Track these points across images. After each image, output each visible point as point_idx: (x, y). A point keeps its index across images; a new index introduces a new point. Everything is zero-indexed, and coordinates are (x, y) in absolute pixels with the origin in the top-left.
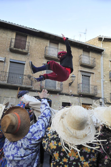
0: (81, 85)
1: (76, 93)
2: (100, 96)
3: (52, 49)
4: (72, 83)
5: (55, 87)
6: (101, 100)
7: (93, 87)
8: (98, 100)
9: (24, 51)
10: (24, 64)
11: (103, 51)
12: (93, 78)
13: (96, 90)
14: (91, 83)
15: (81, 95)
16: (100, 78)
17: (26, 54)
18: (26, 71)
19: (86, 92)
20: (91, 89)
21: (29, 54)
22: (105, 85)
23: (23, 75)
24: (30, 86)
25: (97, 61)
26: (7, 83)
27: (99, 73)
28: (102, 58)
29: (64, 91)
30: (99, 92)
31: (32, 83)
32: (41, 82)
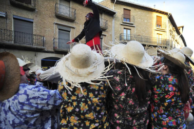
3: (63, 7)
5: (69, 49)
7: (105, 48)
9: (30, 6)
10: (32, 22)
11: (114, 13)
12: (105, 40)
16: (111, 40)
17: (32, 10)
18: (36, 30)
21: (37, 10)
23: (32, 34)
24: (42, 47)
25: (109, 23)
26: (14, 43)
27: (111, 35)
28: (114, 21)
31: (44, 43)
32: (54, 43)
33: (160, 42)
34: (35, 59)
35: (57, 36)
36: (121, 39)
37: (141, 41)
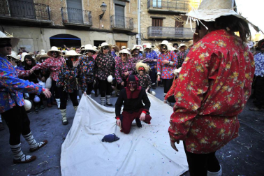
0: (114, 18)
1: (108, 28)
2: (136, 32)
4: (103, 15)
5: (82, 21)
6: (138, 36)
7: (128, 20)
8: (134, 36)
12: (128, 9)
13: (131, 24)
14: (126, 15)
15: (115, 31)
16: (136, 8)
19: (120, 27)
20: (126, 23)
22: (142, 18)
23: (32, 3)
24: (48, 21)
26: (12, 16)
27: (136, 1)
29: (95, 26)
30: (135, 26)
31: (50, 15)
32: (62, 15)
34: (42, 37)
35: (65, 5)
36: (149, 7)
37: (176, 8)
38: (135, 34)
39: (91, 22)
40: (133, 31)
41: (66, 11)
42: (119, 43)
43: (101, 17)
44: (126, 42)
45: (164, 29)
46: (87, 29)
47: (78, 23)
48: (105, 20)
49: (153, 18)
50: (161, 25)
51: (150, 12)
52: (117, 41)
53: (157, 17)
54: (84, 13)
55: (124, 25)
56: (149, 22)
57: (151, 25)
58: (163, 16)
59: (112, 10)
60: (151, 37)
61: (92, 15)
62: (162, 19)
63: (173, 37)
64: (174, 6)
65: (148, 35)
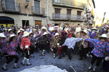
0: (34, 8)
1: (31, 13)
2: (46, 16)
4: (27, 6)
5: (15, 9)
7: (42, 9)
8: (45, 18)
12: (42, 3)
13: (44, 11)
14: (40, 7)
15: (34, 15)
16: (46, 3)
19: (37, 13)
20: (40, 11)
22: (49, 8)
29: (22, 12)
30: (46, 13)
32: (2, 5)
33: (80, 5)
36: (53, 3)
37: (67, 4)
38: (46, 17)
39: (20, 10)
40: (45, 15)
41: (4, 3)
42: (37, 22)
43: (26, 7)
44: (41, 21)
45: (61, 15)
46: (18, 13)
47: (12, 10)
48: (29, 9)
49: (55, 9)
50: (60, 13)
51: (54, 5)
52: (35, 21)
53: (57, 8)
54: (16, 5)
55: (40, 12)
56: (53, 11)
57: (54, 13)
58: (61, 8)
59: (32, 3)
60: (54, 19)
61: (21, 6)
62: (60, 9)
63: (66, 19)
64: (66, 3)
65: (53, 18)
